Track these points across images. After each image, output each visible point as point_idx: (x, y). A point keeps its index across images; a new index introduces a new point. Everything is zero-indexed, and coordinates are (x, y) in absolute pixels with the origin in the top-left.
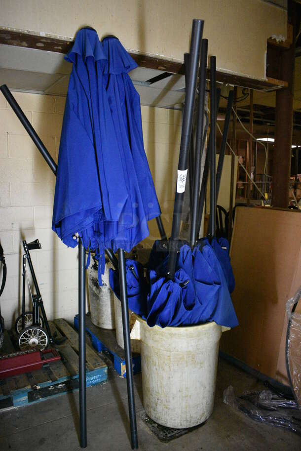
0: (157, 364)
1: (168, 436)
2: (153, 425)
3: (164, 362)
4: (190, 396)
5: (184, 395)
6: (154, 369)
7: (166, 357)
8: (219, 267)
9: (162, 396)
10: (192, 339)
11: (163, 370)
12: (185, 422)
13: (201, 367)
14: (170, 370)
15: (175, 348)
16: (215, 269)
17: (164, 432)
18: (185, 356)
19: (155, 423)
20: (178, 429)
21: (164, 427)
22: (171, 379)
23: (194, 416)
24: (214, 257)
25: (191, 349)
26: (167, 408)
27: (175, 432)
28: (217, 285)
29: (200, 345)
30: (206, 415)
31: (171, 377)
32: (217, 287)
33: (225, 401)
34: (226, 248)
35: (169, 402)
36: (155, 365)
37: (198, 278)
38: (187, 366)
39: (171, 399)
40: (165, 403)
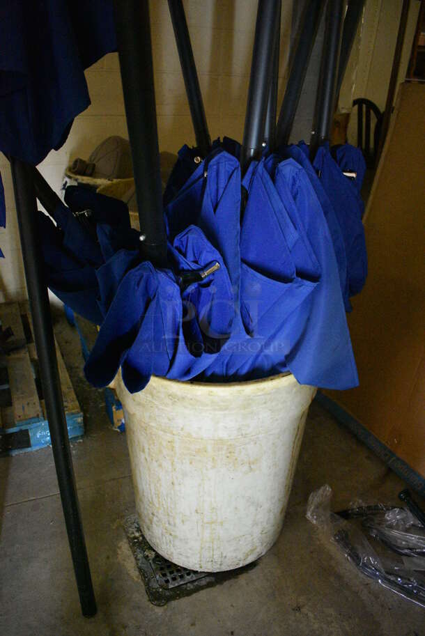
0: (147, 450)
1: (171, 586)
2: (146, 553)
3: (161, 452)
4: (222, 524)
5: (205, 520)
6: (142, 460)
7: (164, 443)
8: (323, 230)
9: (160, 511)
10: (226, 412)
11: (160, 466)
12: (210, 563)
13: (251, 469)
14: (175, 470)
15: (182, 429)
16: (311, 235)
17: (164, 575)
18: (210, 448)
19: (151, 548)
20: (196, 572)
21: (166, 561)
22: (177, 487)
23: (229, 555)
24: (311, 199)
25: (223, 434)
26: (171, 534)
27: (188, 578)
28: (308, 283)
29: (248, 426)
30: (260, 549)
31: (176, 482)
32: (308, 286)
33: (309, 515)
34: (353, 175)
35: (175, 525)
36: (143, 451)
37: (252, 257)
38: (213, 467)
39: (178, 521)
40: (167, 525)
